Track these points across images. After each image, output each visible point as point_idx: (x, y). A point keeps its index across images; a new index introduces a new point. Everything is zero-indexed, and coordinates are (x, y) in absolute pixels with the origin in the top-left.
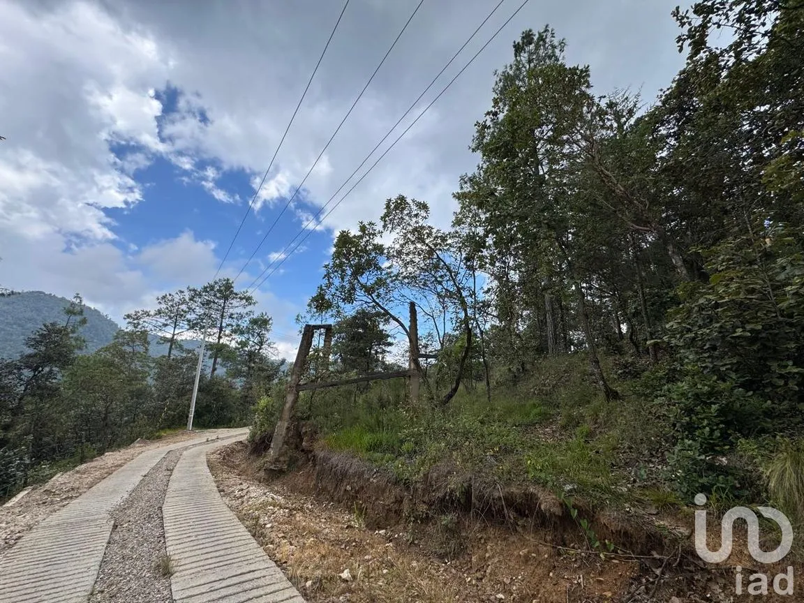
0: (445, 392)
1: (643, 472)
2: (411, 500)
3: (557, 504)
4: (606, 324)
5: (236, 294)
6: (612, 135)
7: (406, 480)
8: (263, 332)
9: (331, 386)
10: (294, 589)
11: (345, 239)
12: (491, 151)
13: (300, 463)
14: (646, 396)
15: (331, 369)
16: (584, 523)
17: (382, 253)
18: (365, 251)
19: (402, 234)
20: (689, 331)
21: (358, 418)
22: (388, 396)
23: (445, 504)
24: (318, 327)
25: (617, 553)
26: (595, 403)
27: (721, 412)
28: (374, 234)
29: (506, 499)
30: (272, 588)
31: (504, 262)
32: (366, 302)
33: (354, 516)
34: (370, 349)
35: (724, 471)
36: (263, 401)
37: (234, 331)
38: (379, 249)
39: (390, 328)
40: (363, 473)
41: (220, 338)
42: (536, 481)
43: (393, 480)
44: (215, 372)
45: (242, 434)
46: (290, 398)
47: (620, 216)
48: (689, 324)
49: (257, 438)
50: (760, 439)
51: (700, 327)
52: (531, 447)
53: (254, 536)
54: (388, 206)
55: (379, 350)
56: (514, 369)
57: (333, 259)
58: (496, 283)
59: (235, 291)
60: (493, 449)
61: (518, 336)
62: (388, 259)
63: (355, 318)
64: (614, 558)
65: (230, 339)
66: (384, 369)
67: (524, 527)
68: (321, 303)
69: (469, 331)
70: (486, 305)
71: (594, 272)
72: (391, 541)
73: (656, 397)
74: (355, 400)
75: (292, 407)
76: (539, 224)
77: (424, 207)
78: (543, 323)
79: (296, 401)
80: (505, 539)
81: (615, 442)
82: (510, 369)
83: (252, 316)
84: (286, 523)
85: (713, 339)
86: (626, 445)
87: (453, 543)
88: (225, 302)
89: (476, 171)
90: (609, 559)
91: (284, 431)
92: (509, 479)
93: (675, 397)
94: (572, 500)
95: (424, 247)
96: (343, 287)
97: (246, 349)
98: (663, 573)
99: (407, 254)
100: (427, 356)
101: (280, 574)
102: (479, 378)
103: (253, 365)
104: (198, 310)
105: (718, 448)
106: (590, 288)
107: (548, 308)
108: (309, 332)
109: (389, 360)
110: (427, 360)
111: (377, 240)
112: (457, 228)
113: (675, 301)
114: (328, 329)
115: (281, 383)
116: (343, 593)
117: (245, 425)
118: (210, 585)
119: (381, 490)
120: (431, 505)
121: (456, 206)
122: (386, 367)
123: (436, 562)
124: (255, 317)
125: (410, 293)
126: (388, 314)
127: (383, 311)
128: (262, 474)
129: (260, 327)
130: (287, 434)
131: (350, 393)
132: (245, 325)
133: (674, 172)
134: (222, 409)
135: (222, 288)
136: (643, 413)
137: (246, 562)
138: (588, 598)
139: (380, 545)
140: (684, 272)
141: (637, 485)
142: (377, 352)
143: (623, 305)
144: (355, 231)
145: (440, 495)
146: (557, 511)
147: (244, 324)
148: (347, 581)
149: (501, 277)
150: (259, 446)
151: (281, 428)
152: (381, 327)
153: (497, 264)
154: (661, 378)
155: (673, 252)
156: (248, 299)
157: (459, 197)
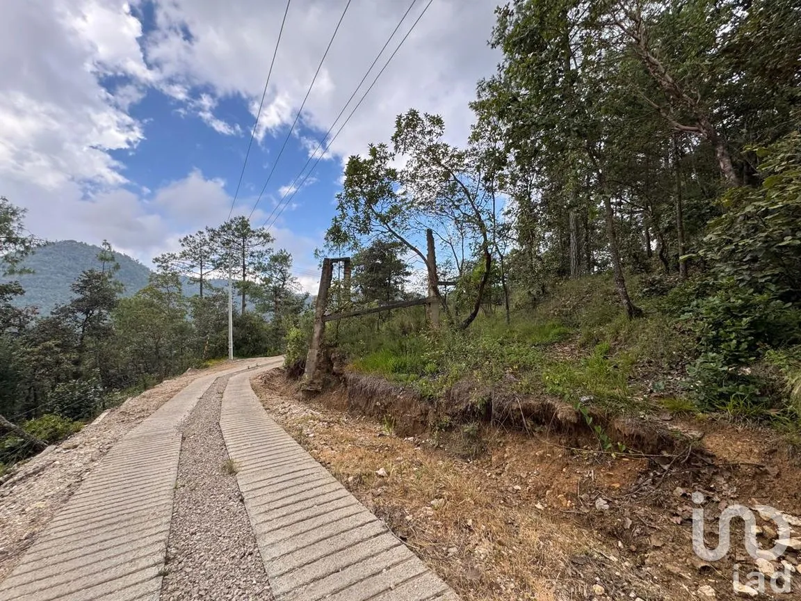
0: (465, 316)
1: (660, 383)
2: (435, 412)
3: (573, 413)
4: (634, 240)
5: (253, 232)
6: (663, 9)
7: (431, 396)
8: (285, 268)
9: (355, 315)
10: (339, 483)
11: (356, 167)
12: (515, 44)
13: (333, 384)
14: (672, 312)
15: (353, 299)
16: (598, 429)
17: (395, 178)
18: (376, 177)
19: (415, 155)
20: (730, 242)
21: (382, 344)
22: (409, 322)
23: (467, 415)
24: (337, 260)
25: (628, 452)
26: (617, 321)
27: (753, 324)
28: (385, 158)
29: (524, 410)
30: (320, 482)
31: (527, 181)
32: (382, 232)
33: (385, 427)
34: (389, 279)
35: (746, 380)
36: (293, 333)
37: (257, 269)
38: (392, 174)
39: (408, 257)
40: (390, 392)
41: (244, 275)
42: (554, 394)
43: (418, 395)
44: (246, 308)
45: (279, 361)
46: (317, 329)
47: (664, 114)
48: (730, 235)
49: (292, 365)
50: (791, 350)
51: (743, 238)
52: (550, 365)
53: (300, 443)
54: (399, 124)
55: (398, 280)
56: (534, 292)
57: (345, 188)
58: (517, 204)
59: (252, 228)
60: (512, 367)
61: (539, 258)
62: (402, 184)
63: (372, 250)
64: (624, 457)
65: (254, 276)
66: (405, 298)
67: (540, 433)
68: (337, 235)
69: (488, 256)
70: (507, 227)
71: (628, 184)
72: (419, 446)
73: (683, 312)
74: (378, 329)
75: (320, 337)
76: (568, 132)
77: (437, 121)
78: (566, 244)
79: (322, 331)
80: (522, 443)
81: (634, 358)
82: (530, 292)
83: (271, 253)
84: (326, 433)
85: (755, 250)
86: (646, 360)
87: (474, 447)
88: (244, 241)
89: (495, 72)
90: (619, 458)
91: (315, 358)
92: (528, 393)
93: (704, 312)
94: (588, 410)
95: (439, 169)
96: (357, 217)
97: (270, 285)
98: (671, 468)
99: (422, 178)
100: (446, 284)
101: (325, 472)
102: (498, 303)
103: (279, 300)
104: (219, 250)
105: (743, 360)
106: (620, 204)
107: (572, 227)
108: (328, 266)
109: (408, 289)
110: (446, 287)
111: (390, 165)
112: (475, 145)
113: (716, 212)
114: (347, 261)
115: (307, 314)
116: (380, 485)
117: (280, 354)
118: (270, 480)
119: (407, 406)
120: (454, 417)
121: (473, 118)
122: (406, 296)
123: (460, 461)
124: (275, 253)
125: (428, 220)
126: (406, 243)
127: (399, 240)
128: (300, 394)
129: (281, 263)
130: (318, 360)
131: (373, 321)
132: (267, 263)
133: (736, 52)
134: (257, 341)
135: (239, 227)
136: (667, 329)
137: (296, 464)
138: (597, 489)
139: (409, 449)
140: (733, 177)
141: (653, 395)
142: (396, 283)
143: (656, 218)
144: (365, 156)
145: (462, 407)
146: (573, 419)
147: (266, 261)
148: (383, 477)
149: (523, 197)
150: (295, 371)
151: (313, 355)
152: (399, 257)
153: (519, 183)
154: (691, 294)
155: (723, 154)
156: (266, 236)
157: (476, 107)
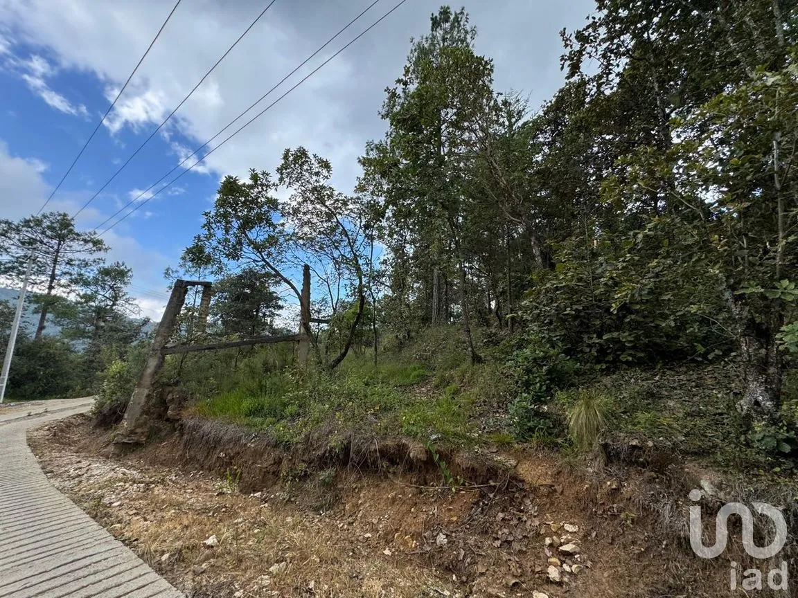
0: (334, 356)
1: (491, 420)
2: (290, 460)
3: (424, 451)
4: (480, 300)
5: (78, 235)
6: (503, 132)
7: (288, 441)
8: (119, 285)
9: (207, 349)
10: (146, 565)
11: (231, 187)
12: (399, 122)
13: (163, 434)
14: (501, 360)
15: (208, 331)
16: (443, 464)
17: (276, 209)
18: (255, 201)
19: (300, 191)
20: (537, 308)
21: (238, 383)
22: (274, 361)
23: (323, 462)
24: (194, 284)
25: (465, 485)
26: (464, 366)
27: (549, 372)
28: (268, 186)
29: (381, 451)
30: (116, 570)
31: (402, 236)
32: (254, 261)
33: (226, 483)
34: (257, 311)
35: (545, 416)
36: (116, 367)
37: (76, 282)
38: (273, 203)
39: (281, 290)
40: (240, 438)
41: (51, 288)
42: (408, 434)
43: (273, 442)
44: (44, 332)
45: (85, 405)
46: (153, 363)
47: (501, 206)
48: (537, 303)
49: (106, 409)
50: (570, 391)
51: (544, 306)
52: (408, 405)
53: (94, 518)
54: (286, 157)
55: (268, 313)
56: (401, 337)
57: (216, 206)
58: (391, 256)
59: (76, 230)
60: (374, 408)
61: (408, 305)
62: (283, 216)
63: (240, 277)
64: (462, 490)
65: (68, 290)
66: (273, 333)
67: (394, 473)
68: (197, 256)
69: (362, 299)
70: (381, 274)
71: (476, 253)
72: (266, 502)
73: (508, 361)
74: (236, 365)
75: (155, 373)
76: (435, 202)
77: (326, 165)
78: (430, 296)
79: (160, 365)
80: (377, 486)
81: (474, 398)
82: (397, 336)
83: (101, 265)
84: (141, 499)
85: (550, 315)
86: (482, 400)
87: (328, 497)
88: (59, 244)
89: (384, 138)
90: (458, 491)
91: (143, 400)
92: (386, 434)
93: (520, 360)
94: (436, 447)
95: (323, 209)
96: (226, 240)
97: (93, 304)
98: (495, 496)
99: (305, 214)
100: (319, 321)
101: (128, 553)
102: (368, 344)
103: (103, 324)
104: (13, 249)
105: (543, 399)
106: (471, 268)
107: (435, 282)
108: (180, 289)
109: (278, 323)
110: (319, 325)
111: (271, 193)
112: (360, 195)
113: (531, 284)
114: (207, 286)
115: (142, 345)
116: (207, 559)
117: (89, 394)
118: (25, 581)
119: (257, 454)
120: (310, 463)
121: (360, 171)
122: (274, 331)
123: (311, 515)
124: (107, 265)
125: (306, 256)
126: (280, 275)
127: (273, 273)
128: (111, 449)
129: (114, 278)
130: (147, 402)
131: (231, 357)
132: (92, 275)
133: (544, 175)
134: (53, 376)
135: (55, 225)
136: (497, 373)
137: (82, 548)
138: (439, 524)
139: (255, 507)
140: (540, 261)
141: (485, 431)
142: (265, 315)
143: (494, 285)
144: (245, 180)
145: (320, 453)
146: (423, 457)
147: (90, 274)
148: (212, 547)
149: (398, 250)
150: (107, 418)
151: (140, 396)
152: (272, 289)
153: (395, 236)
154: (513, 346)
155: (535, 243)
156: (97, 243)
157: (365, 162)
